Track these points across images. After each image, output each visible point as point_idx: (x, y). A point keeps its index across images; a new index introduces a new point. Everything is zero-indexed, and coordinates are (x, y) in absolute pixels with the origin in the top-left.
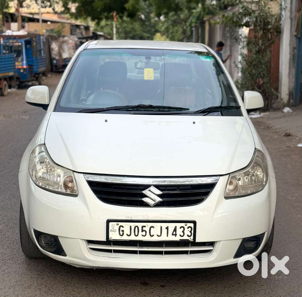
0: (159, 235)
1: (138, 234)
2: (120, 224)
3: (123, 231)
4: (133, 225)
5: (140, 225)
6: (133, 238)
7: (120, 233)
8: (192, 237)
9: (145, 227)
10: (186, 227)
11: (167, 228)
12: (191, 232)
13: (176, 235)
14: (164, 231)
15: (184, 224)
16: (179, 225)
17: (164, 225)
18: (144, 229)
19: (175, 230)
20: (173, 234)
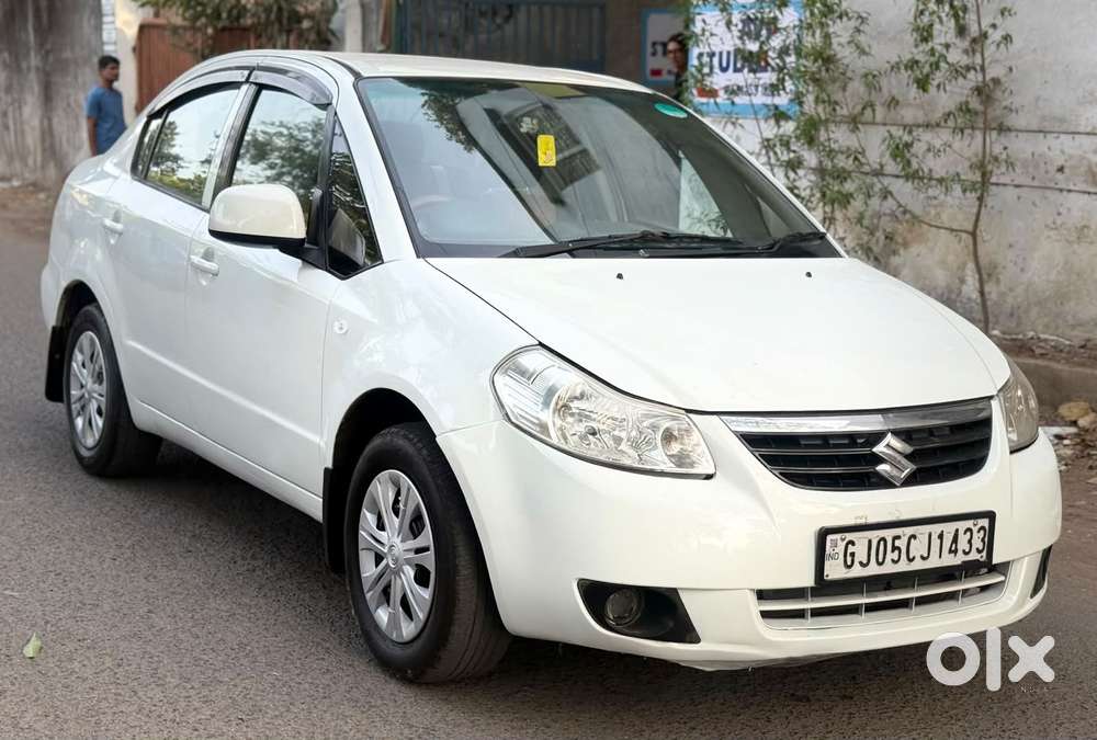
0: (926, 555)
1: (884, 558)
2: (849, 536)
3: (853, 554)
4: (875, 535)
5: (888, 534)
6: (873, 570)
7: (845, 561)
8: (984, 554)
9: (898, 537)
10: (975, 529)
11: (941, 536)
12: (983, 540)
13: (956, 552)
14: (936, 542)
15: (972, 521)
16: (963, 525)
17: (936, 529)
18: (897, 543)
19: (955, 540)
20: (950, 551)
